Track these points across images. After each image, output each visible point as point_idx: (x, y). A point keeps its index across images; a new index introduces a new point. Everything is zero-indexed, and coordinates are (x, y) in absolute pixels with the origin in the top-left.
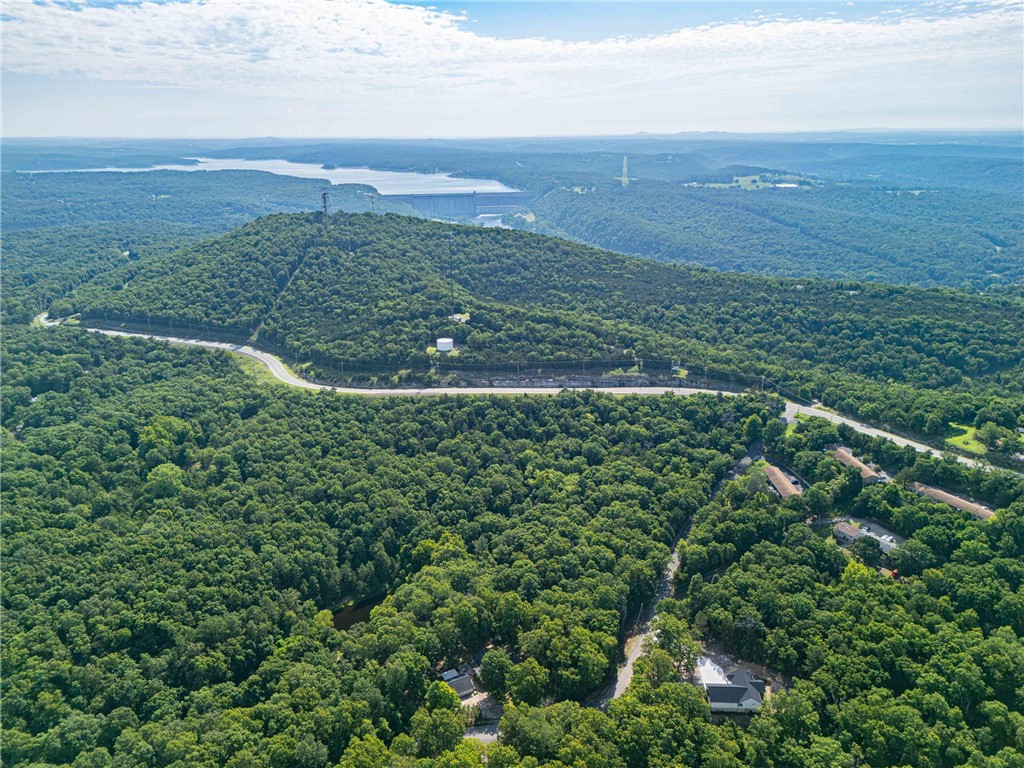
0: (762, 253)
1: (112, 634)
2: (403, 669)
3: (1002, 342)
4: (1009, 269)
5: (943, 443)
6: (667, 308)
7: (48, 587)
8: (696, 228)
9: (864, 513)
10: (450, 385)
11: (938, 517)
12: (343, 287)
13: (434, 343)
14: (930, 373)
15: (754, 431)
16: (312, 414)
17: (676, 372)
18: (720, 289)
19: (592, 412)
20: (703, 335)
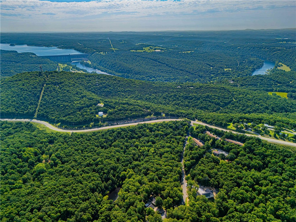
0: (159, 72)
1: (56, 216)
2: (141, 207)
3: (226, 98)
4: (215, 73)
5: (227, 128)
6: (150, 95)
7: (28, 207)
8: (140, 65)
9: (218, 147)
10: (106, 126)
11: (233, 147)
12: (60, 98)
13: (98, 114)
14: (214, 108)
15: (187, 130)
16: (73, 140)
17: (162, 115)
18: (161, 89)
19: (147, 129)
20: (162, 103)
